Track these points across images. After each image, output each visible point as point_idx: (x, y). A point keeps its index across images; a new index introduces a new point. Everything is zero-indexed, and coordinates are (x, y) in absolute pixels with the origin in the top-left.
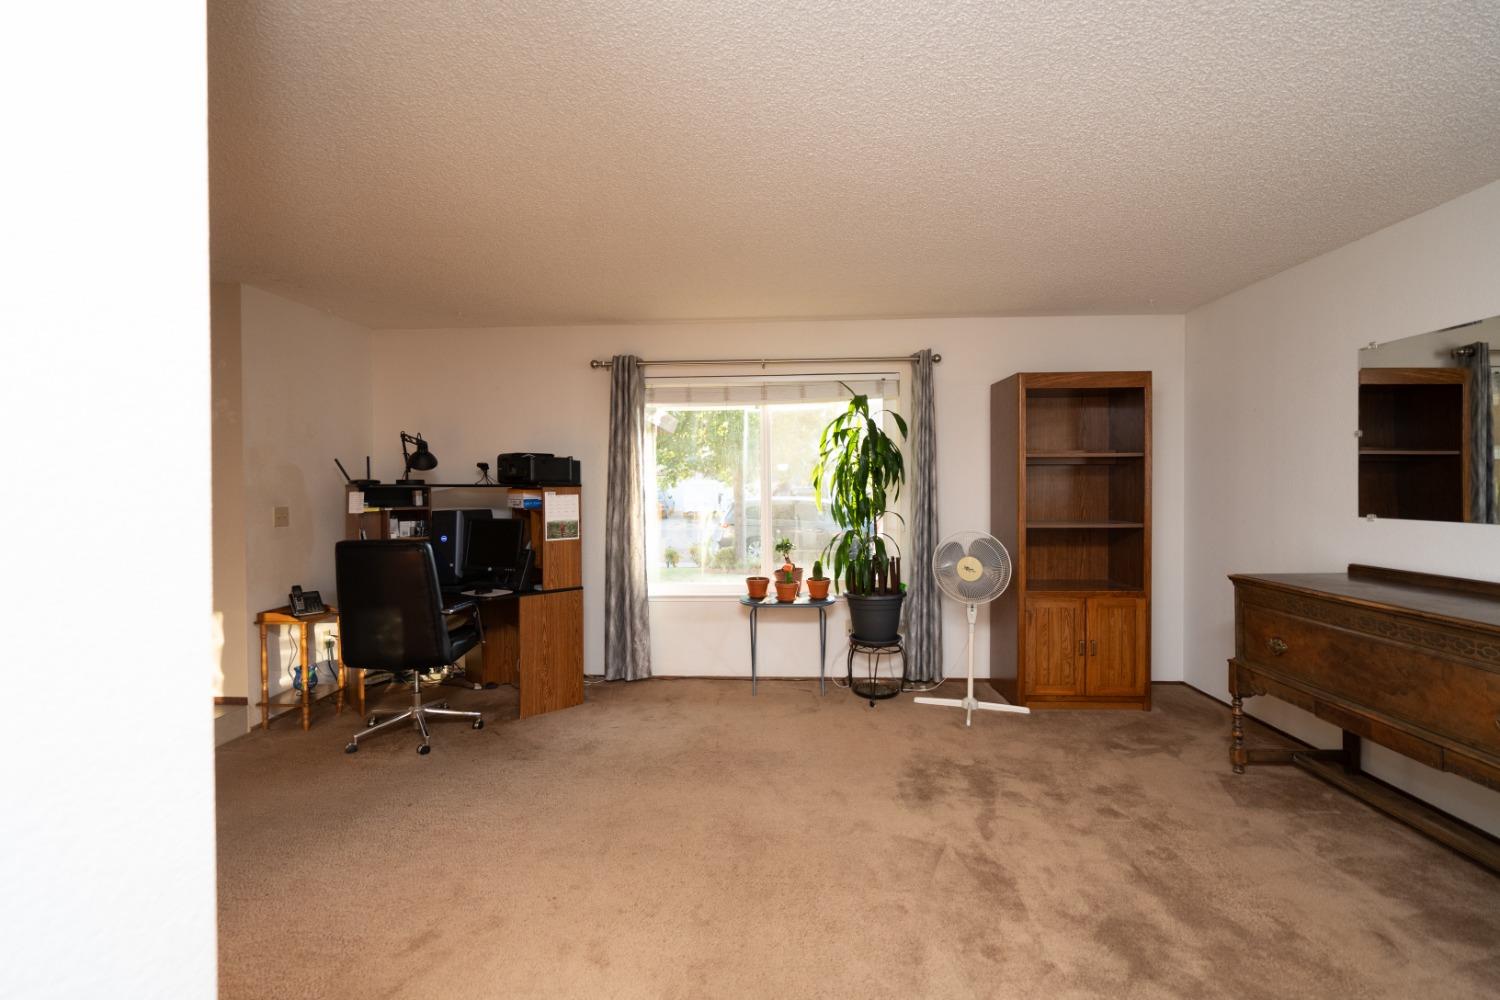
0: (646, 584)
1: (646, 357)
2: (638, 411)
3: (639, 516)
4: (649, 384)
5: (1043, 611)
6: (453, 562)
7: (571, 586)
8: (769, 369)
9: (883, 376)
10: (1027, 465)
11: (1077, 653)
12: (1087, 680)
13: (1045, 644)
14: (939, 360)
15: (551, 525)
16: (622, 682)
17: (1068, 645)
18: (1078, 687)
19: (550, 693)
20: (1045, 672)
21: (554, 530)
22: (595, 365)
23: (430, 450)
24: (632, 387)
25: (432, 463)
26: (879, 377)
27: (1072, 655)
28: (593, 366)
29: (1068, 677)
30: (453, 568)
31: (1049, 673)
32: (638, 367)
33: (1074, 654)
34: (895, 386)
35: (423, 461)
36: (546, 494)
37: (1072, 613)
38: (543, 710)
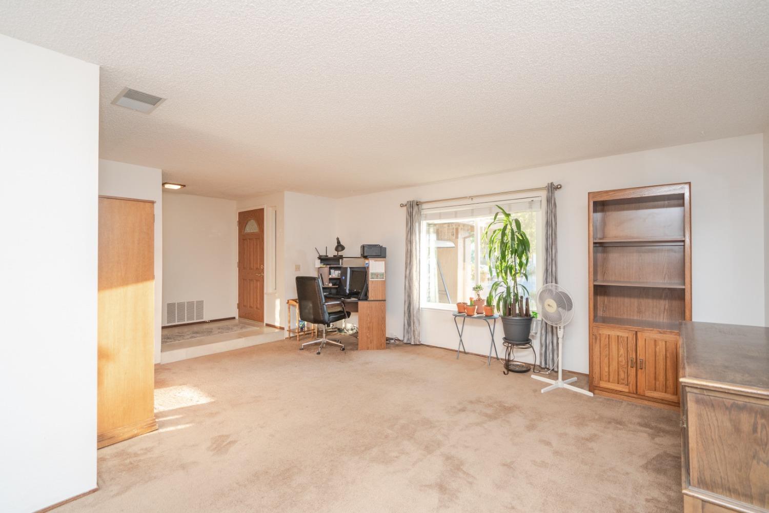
0: (419, 302)
1: (422, 201)
2: (417, 224)
3: (416, 271)
4: (423, 212)
5: (604, 336)
6: (346, 287)
7: (381, 299)
8: (475, 201)
9: (532, 199)
10: (594, 247)
11: (629, 367)
12: (638, 384)
13: (606, 356)
14: (560, 187)
15: (372, 274)
16: (409, 345)
17: (623, 360)
18: (631, 387)
19: (371, 343)
20: (607, 374)
21: (374, 276)
22: (402, 206)
23: (341, 244)
24: (414, 214)
25: (343, 248)
26: (530, 200)
27: (626, 366)
28: (401, 206)
29: (623, 380)
30: (346, 289)
31: (609, 375)
32: (417, 205)
33: (628, 366)
34: (539, 204)
35: (340, 248)
36: (370, 261)
37: (626, 339)
38: (368, 349)
